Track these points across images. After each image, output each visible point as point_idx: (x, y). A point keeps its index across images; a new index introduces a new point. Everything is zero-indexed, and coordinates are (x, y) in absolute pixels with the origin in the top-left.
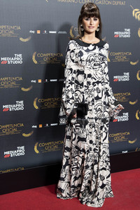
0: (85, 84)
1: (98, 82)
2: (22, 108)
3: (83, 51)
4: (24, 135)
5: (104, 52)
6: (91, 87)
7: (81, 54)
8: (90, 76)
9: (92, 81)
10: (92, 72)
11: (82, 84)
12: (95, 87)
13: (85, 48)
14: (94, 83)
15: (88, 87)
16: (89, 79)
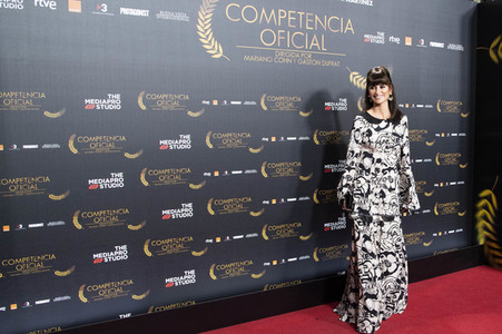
0: (373, 170)
1: (390, 169)
2: (190, 215)
3: (372, 130)
4: (194, 253)
5: (400, 129)
6: (380, 175)
7: (369, 133)
8: (379, 161)
9: (382, 167)
10: (383, 156)
11: (368, 171)
12: (386, 176)
13: (375, 126)
14: (383, 170)
15: (376, 175)
16: (378, 165)
